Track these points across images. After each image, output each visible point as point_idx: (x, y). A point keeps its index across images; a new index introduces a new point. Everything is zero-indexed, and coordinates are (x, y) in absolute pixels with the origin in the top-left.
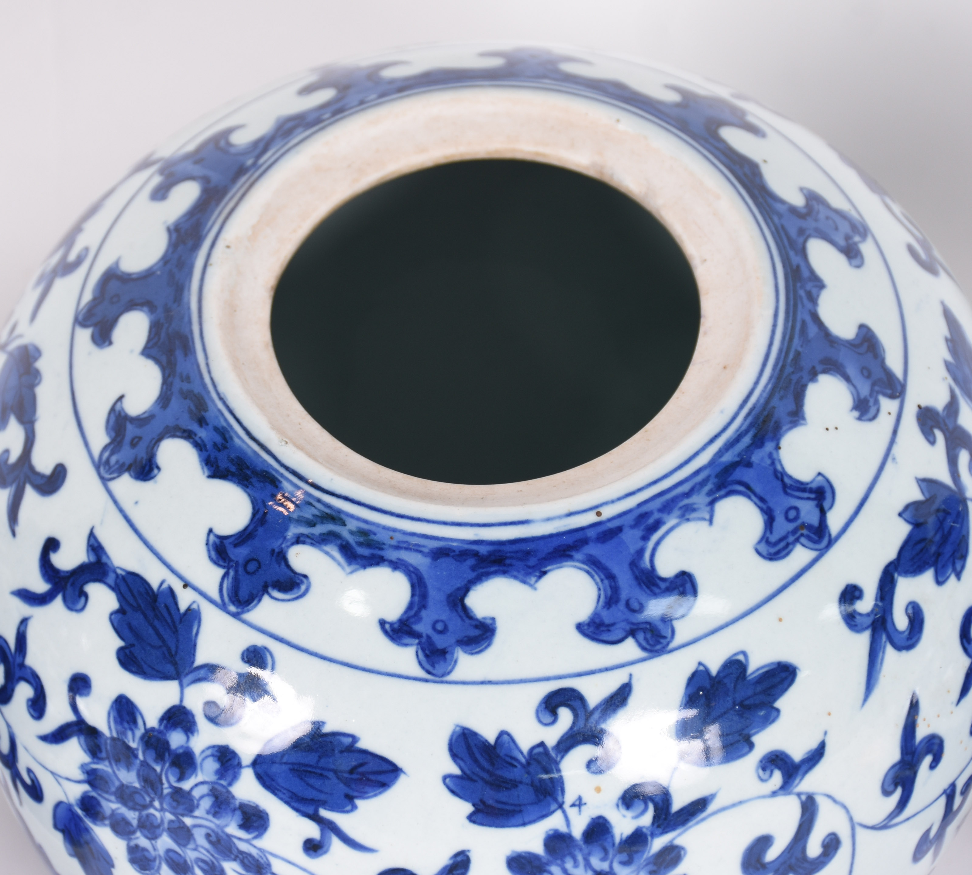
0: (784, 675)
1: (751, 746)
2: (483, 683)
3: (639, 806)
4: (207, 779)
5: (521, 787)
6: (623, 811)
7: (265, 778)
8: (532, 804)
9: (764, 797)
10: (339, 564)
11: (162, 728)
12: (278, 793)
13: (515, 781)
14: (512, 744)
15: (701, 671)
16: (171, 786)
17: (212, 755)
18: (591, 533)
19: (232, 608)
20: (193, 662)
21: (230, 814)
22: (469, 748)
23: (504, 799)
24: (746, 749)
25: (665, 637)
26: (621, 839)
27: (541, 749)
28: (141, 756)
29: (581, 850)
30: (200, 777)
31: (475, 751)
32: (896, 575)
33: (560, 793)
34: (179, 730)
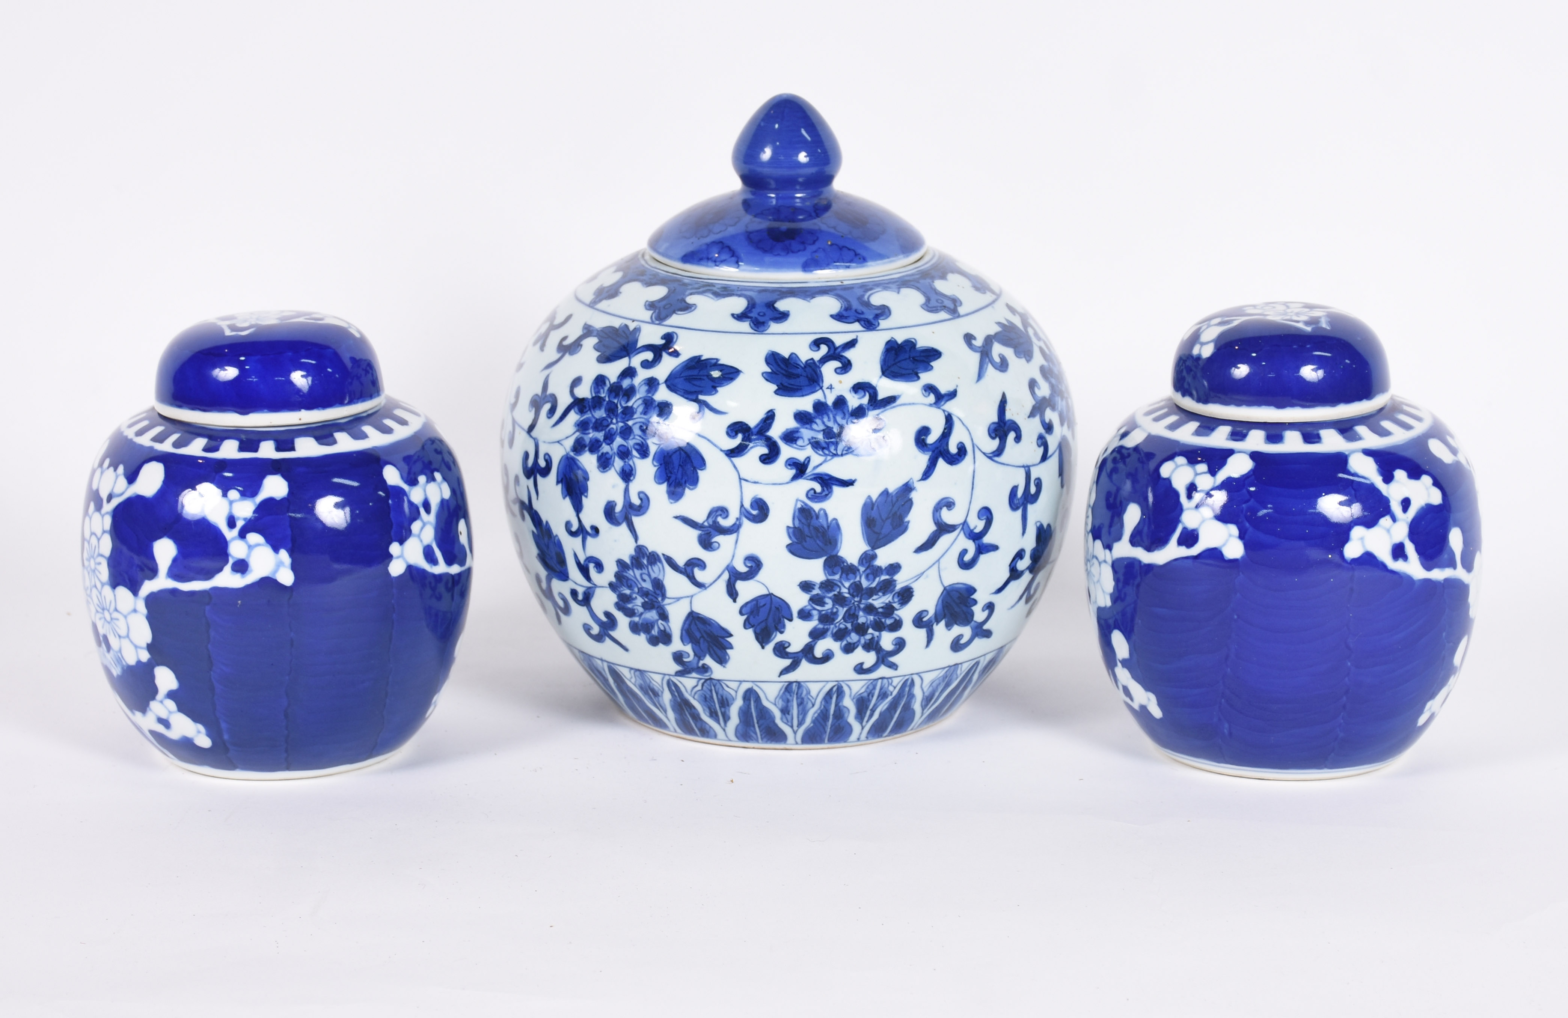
0: (935, 353)
1: (919, 378)
2: (783, 334)
3: (861, 393)
4: (641, 396)
5: (801, 378)
6: (853, 394)
7: (672, 387)
8: (807, 386)
9: (926, 405)
10: (712, 298)
11: (619, 380)
12: (678, 392)
13: (798, 374)
14: (797, 358)
15: (893, 341)
16: (622, 407)
17: (645, 383)
18: (839, 288)
19: (657, 322)
20: (636, 347)
21: (652, 410)
22: (775, 359)
23: (793, 383)
24: (916, 378)
25: (874, 325)
26: (852, 409)
27: (811, 361)
28: (607, 399)
29: (832, 411)
30: (638, 396)
31: (778, 361)
32: (993, 340)
33: (821, 382)
34: (628, 377)
